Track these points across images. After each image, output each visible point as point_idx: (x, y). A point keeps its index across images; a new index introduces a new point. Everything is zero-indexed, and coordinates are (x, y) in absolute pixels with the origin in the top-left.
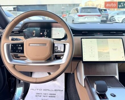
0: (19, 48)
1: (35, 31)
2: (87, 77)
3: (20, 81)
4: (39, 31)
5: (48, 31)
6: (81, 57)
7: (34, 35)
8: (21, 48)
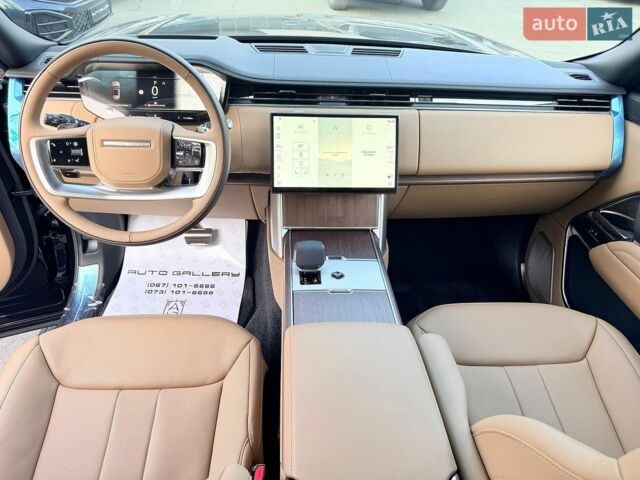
0: (74, 152)
1: (117, 84)
2: (293, 230)
3: (85, 243)
4: (133, 83)
5: (164, 83)
6: (269, 173)
7: (117, 97)
8: (80, 152)
